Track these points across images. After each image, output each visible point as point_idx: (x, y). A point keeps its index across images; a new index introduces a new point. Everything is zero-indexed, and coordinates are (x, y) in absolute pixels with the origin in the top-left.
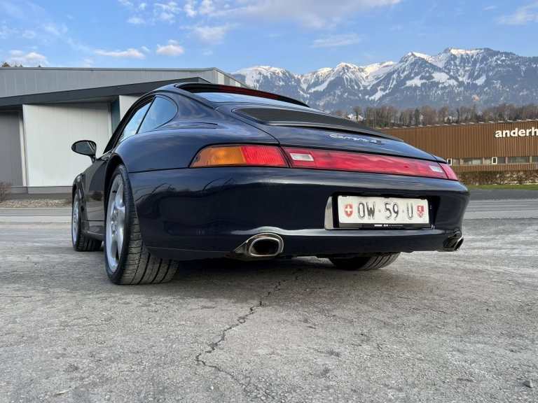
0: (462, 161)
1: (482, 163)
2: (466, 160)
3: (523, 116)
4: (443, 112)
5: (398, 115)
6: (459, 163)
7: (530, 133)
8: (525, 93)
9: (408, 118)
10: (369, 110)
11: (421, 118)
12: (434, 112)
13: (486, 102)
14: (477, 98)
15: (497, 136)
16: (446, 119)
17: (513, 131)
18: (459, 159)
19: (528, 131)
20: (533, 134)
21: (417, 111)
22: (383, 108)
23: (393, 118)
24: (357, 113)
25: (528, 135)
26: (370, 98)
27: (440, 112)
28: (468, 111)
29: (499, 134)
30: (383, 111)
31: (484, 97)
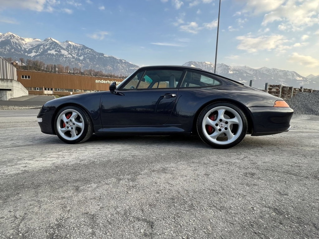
0: (83, 91)
1: (91, 92)
2: (85, 91)
3: (98, 75)
4: (67, 68)
5: (46, 66)
6: (82, 91)
7: (107, 82)
8: (98, 66)
9: (50, 68)
10: (29, 62)
11: (57, 69)
12: (63, 68)
13: (84, 67)
14: (80, 65)
15: (96, 82)
16: (68, 71)
17: (101, 81)
18: (82, 90)
19: (107, 81)
20: (108, 83)
21: (55, 65)
22: (37, 62)
23: (43, 67)
24: (22, 61)
25: (106, 83)
26: (28, 55)
27: (66, 68)
28: (78, 70)
29: (97, 81)
30: (37, 63)
31: (83, 65)
